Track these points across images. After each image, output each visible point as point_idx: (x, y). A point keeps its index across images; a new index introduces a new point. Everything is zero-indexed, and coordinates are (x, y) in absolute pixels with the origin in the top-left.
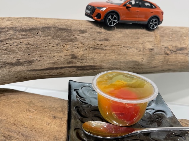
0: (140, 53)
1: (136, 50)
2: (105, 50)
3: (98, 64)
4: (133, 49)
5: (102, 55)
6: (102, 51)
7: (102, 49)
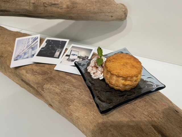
0: (28, 5)
1: (25, 3)
2: (9, 2)
3: (8, 9)
4: (24, 3)
5: (8, 5)
6: (8, 3)
7: (8, 2)
